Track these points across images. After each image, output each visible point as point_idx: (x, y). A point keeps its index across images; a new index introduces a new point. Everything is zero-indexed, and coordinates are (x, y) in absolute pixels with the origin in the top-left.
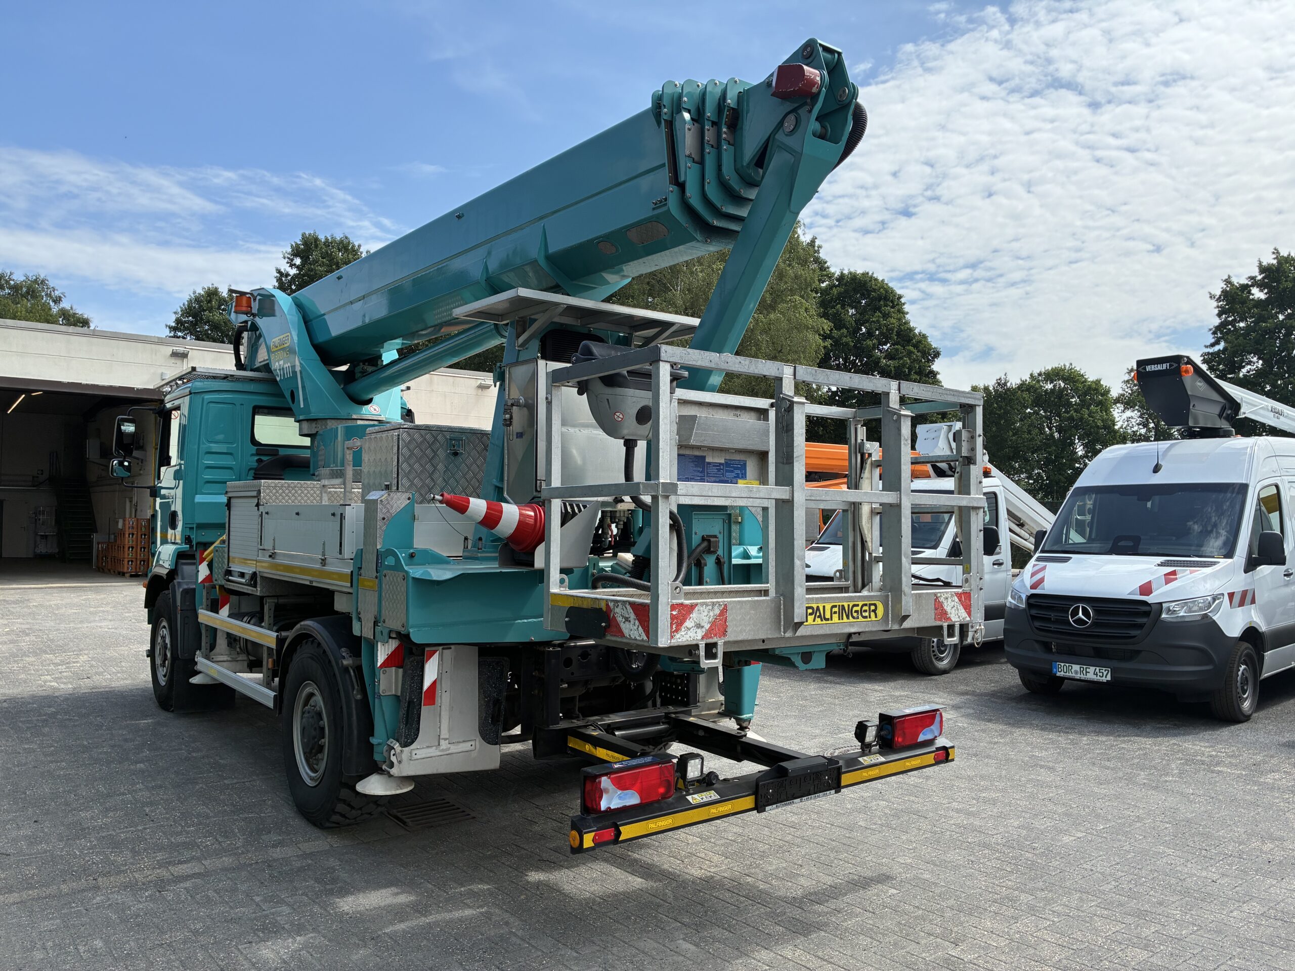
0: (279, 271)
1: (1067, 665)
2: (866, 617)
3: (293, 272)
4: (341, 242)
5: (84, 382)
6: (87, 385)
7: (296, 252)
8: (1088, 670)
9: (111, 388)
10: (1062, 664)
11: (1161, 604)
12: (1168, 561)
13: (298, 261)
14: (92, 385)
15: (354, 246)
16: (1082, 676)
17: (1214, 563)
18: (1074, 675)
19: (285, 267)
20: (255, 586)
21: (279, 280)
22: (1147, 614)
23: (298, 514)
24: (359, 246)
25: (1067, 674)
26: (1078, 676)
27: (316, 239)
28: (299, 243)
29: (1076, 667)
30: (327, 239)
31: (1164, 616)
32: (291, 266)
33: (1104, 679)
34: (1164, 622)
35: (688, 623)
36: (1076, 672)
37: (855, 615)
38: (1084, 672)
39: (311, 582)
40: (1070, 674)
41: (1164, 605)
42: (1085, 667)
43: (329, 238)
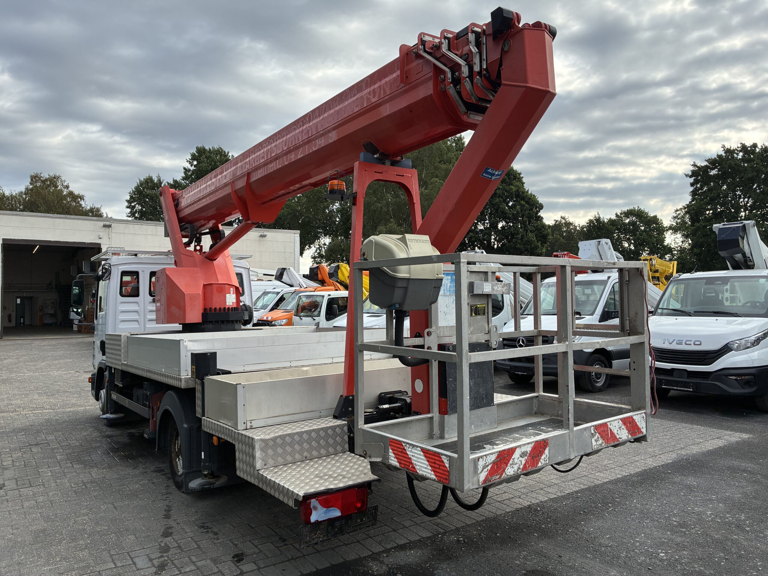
0: (185, 168)
3: (192, 168)
4: (218, 150)
7: (194, 158)
13: (195, 163)
15: (225, 152)
19: (188, 165)
21: (185, 173)
24: (228, 152)
27: (204, 149)
28: (195, 152)
30: (210, 149)
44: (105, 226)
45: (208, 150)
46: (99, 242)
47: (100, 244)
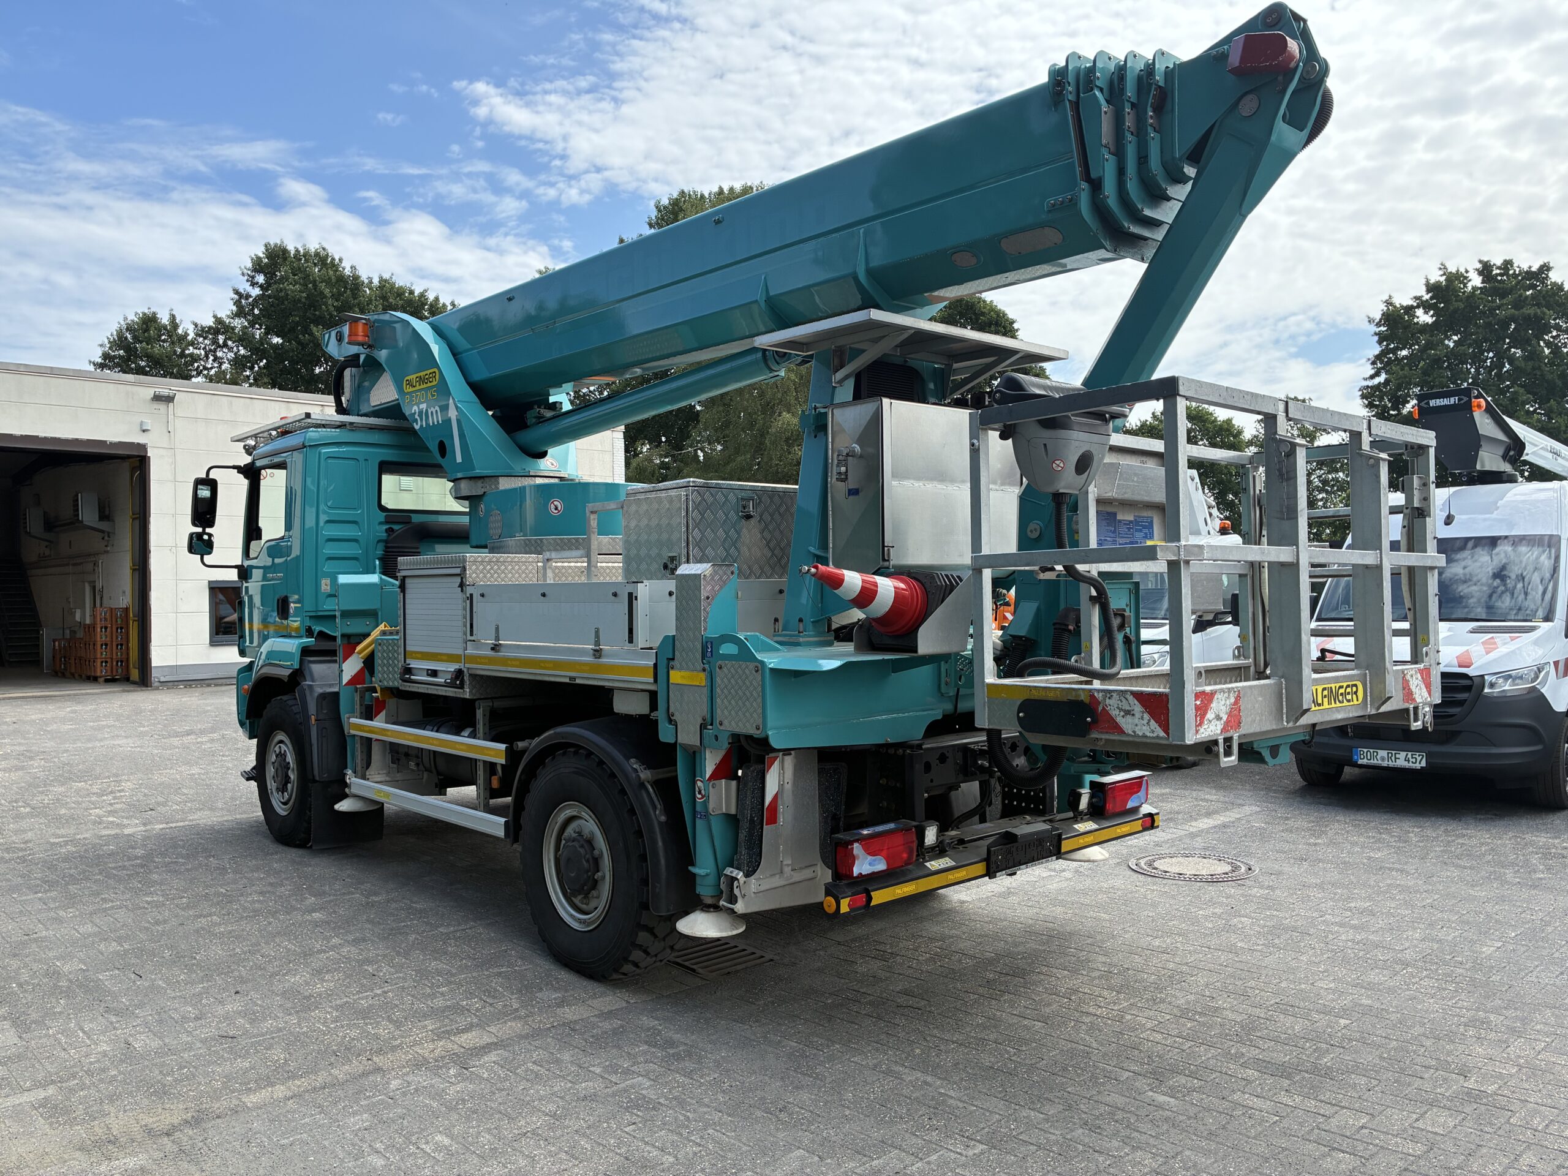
0: (237, 292)
1: (1372, 751)
2: (1349, 701)
3: (256, 292)
4: (317, 254)
5: (42, 435)
6: (45, 438)
7: (258, 266)
8: (1397, 756)
9: (76, 441)
10: (1365, 750)
11: (1482, 676)
12: (1481, 627)
13: (261, 279)
14: (52, 438)
15: (333, 259)
16: (1390, 763)
17: (1533, 629)
18: (1380, 762)
19: (245, 287)
20: (462, 686)
21: (237, 303)
22: (1468, 689)
23: (544, 595)
24: (341, 260)
25: (1372, 761)
26: (1385, 764)
27: (285, 251)
28: (261, 255)
29: (1383, 753)
30: (297, 251)
31: (1486, 690)
32: (253, 284)
33: (1418, 766)
34: (1488, 697)
35: (1210, 715)
36: (1383, 759)
37: (1340, 698)
38: (1393, 758)
39: (572, 678)
40: (1376, 761)
41: (1486, 677)
42: (1393, 752)
43: (301, 250)
44: (157, 398)
45: (293, 253)
46: (142, 441)
47: (143, 447)
